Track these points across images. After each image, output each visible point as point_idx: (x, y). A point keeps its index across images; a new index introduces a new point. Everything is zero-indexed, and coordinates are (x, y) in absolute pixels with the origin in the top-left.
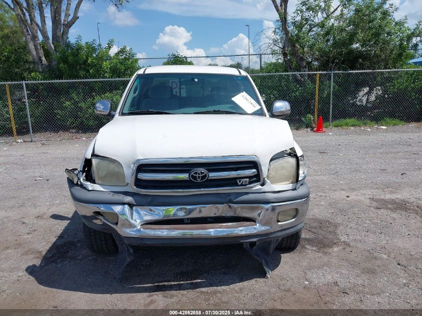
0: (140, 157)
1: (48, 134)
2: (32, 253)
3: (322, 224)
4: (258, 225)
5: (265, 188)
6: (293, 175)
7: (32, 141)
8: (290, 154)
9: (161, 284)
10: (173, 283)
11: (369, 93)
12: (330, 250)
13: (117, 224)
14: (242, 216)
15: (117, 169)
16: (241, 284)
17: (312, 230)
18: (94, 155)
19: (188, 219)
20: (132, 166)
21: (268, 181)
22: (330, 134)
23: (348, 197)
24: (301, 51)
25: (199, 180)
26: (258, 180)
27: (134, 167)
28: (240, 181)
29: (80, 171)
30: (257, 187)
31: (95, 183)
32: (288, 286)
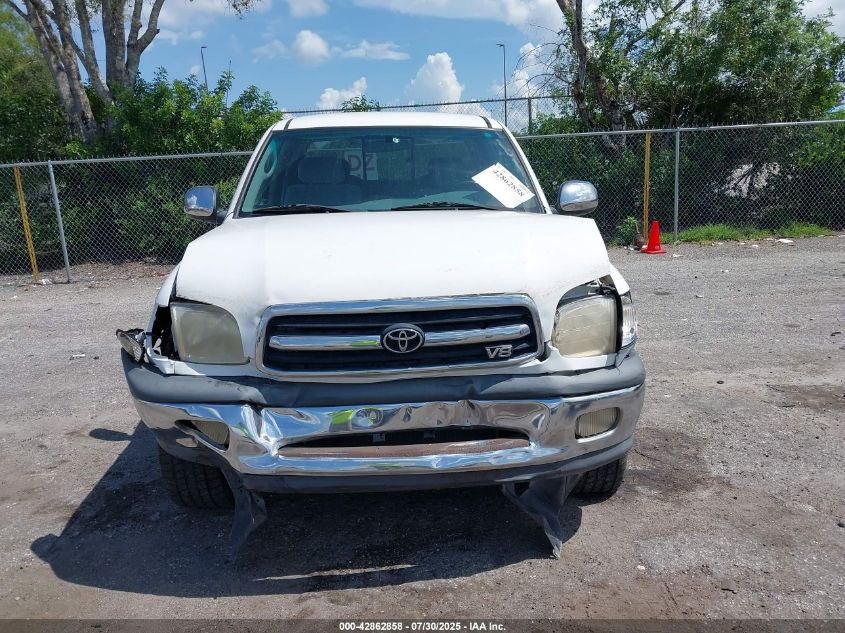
0: (274, 301)
1: (101, 268)
2: (56, 509)
3: (669, 439)
4: (533, 444)
5: (549, 365)
6: (608, 335)
7: (68, 282)
8: (600, 291)
9: (326, 573)
10: (351, 572)
11: (753, 173)
12: (689, 496)
13: (226, 446)
14: (496, 426)
15: (225, 328)
16: (498, 571)
17: (648, 453)
18: (175, 298)
19: (381, 433)
20: (257, 320)
21: (555, 349)
22: (675, 256)
23: (720, 382)
24: (612, 89)
25: (403, 349)
26: (532, 349)
27: (260, 323)
28: (492, 350)
29: (148, 334)
30: (531, 362)
31: (179, 359)
32: (601, 576)
